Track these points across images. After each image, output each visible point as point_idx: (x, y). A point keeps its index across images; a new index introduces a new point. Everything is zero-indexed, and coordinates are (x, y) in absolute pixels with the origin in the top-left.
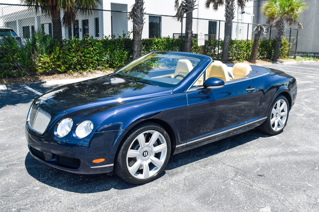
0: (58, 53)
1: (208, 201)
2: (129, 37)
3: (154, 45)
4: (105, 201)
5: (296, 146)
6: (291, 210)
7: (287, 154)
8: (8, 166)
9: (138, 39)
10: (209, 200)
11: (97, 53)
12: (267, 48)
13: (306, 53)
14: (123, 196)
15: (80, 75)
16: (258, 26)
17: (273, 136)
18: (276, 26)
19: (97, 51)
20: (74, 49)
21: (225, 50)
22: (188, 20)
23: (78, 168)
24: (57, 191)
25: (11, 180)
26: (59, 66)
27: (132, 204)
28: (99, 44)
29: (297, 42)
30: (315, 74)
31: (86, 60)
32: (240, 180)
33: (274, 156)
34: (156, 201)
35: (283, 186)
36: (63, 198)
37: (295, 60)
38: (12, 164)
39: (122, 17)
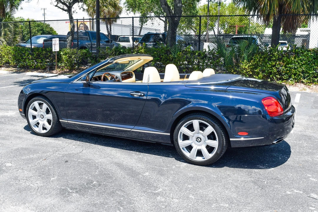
0: (257, 60)
11: (303, 64)
19: (304, 62)
26: (258, 74)
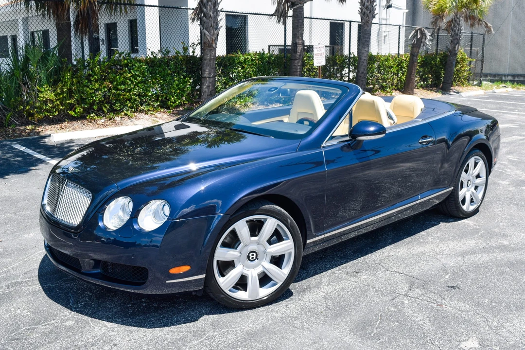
0: (69, 83)
1: (370, 334)
2: (193, 52)
3: (238, 67)
4: (193, 340)
5: (504, 235)
6: (513, 342)
7: (491, 249)
8: (9, 286)
9: (211, 56)
10: (373, 331)
11: (139, 83)
12: (432, 68)
13: (499, 75)
14: (223, 331)
15: (109, 122)
16: (417, 29)
17: (463, 221)
18: (447, 30)
19: (139, 79)
20: (97, 75)
21: (361, 72)
22: (296, 21)
23: (144, 283)
24: (105, 326)
25: (19, 310)
26: (72, 107)
27: (242, 343)
28: (141, 66)
29: (483, 56)
30: (517, 111)
31: (119, 95)
32: (420, 296)
33: (471, 254)
34: (283, 337)
35: (493, 304)
36: (120, 339)
37: (480, 88)
38: (16, 283)
39: (180, 17)
